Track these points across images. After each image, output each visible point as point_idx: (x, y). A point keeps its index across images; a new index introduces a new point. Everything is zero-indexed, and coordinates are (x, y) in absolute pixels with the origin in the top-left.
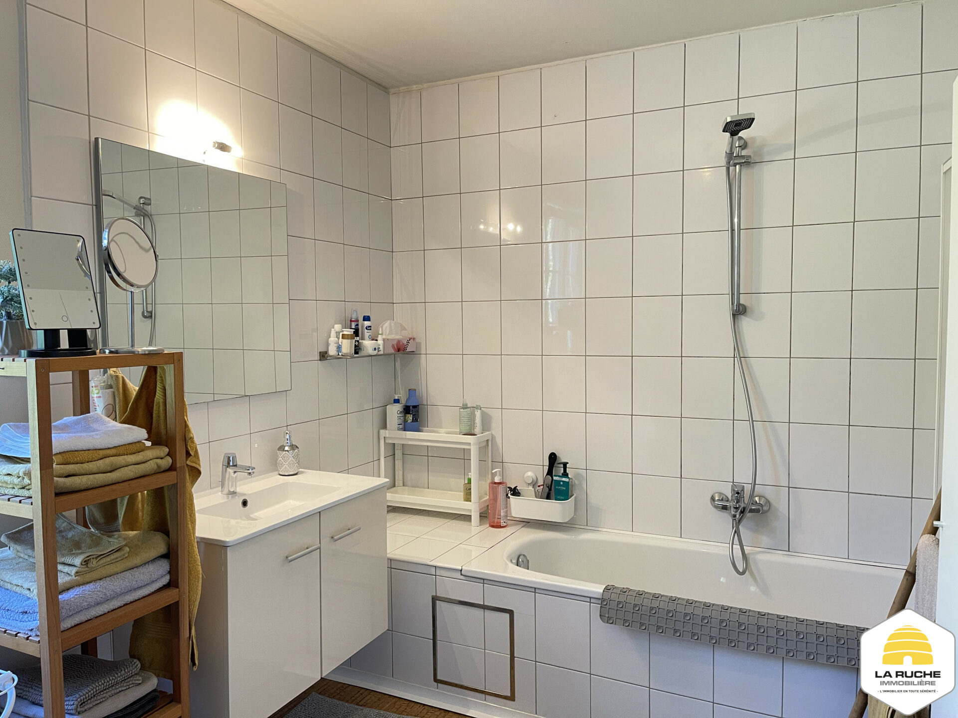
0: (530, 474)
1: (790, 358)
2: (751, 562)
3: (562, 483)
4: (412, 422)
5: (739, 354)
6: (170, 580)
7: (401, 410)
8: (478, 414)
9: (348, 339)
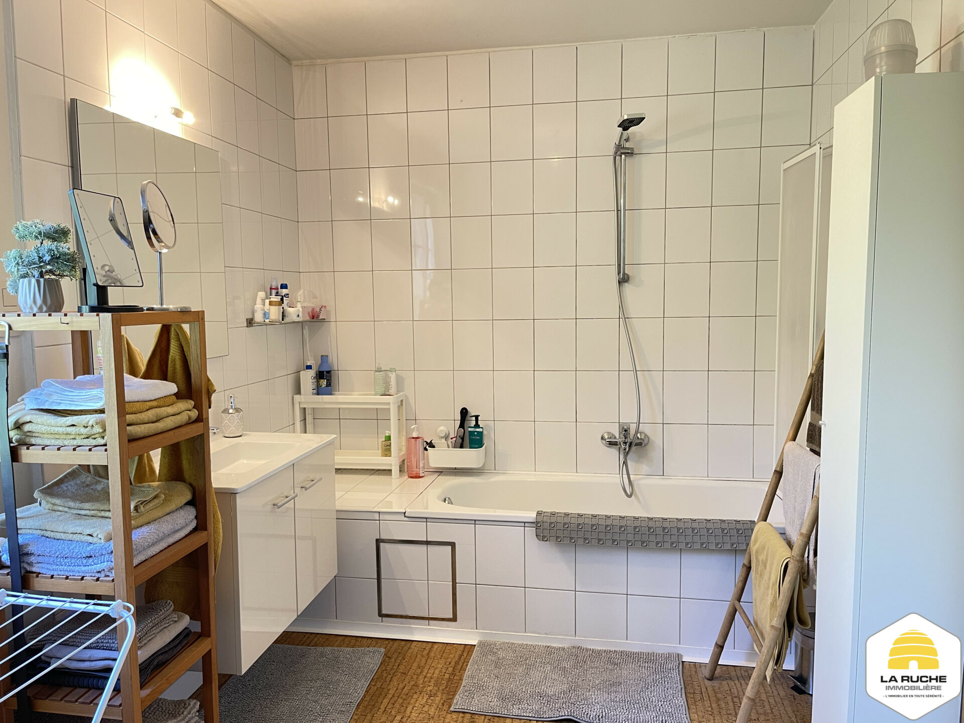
0: (442, 428)
1: (664, 317)
2: (636, 488)
3: (476, 433)
4: (326, 387)
5: (624, 315)
6: (197, 524)
7: (314, 375)
8: (393, 376)
9: (276, 305)
